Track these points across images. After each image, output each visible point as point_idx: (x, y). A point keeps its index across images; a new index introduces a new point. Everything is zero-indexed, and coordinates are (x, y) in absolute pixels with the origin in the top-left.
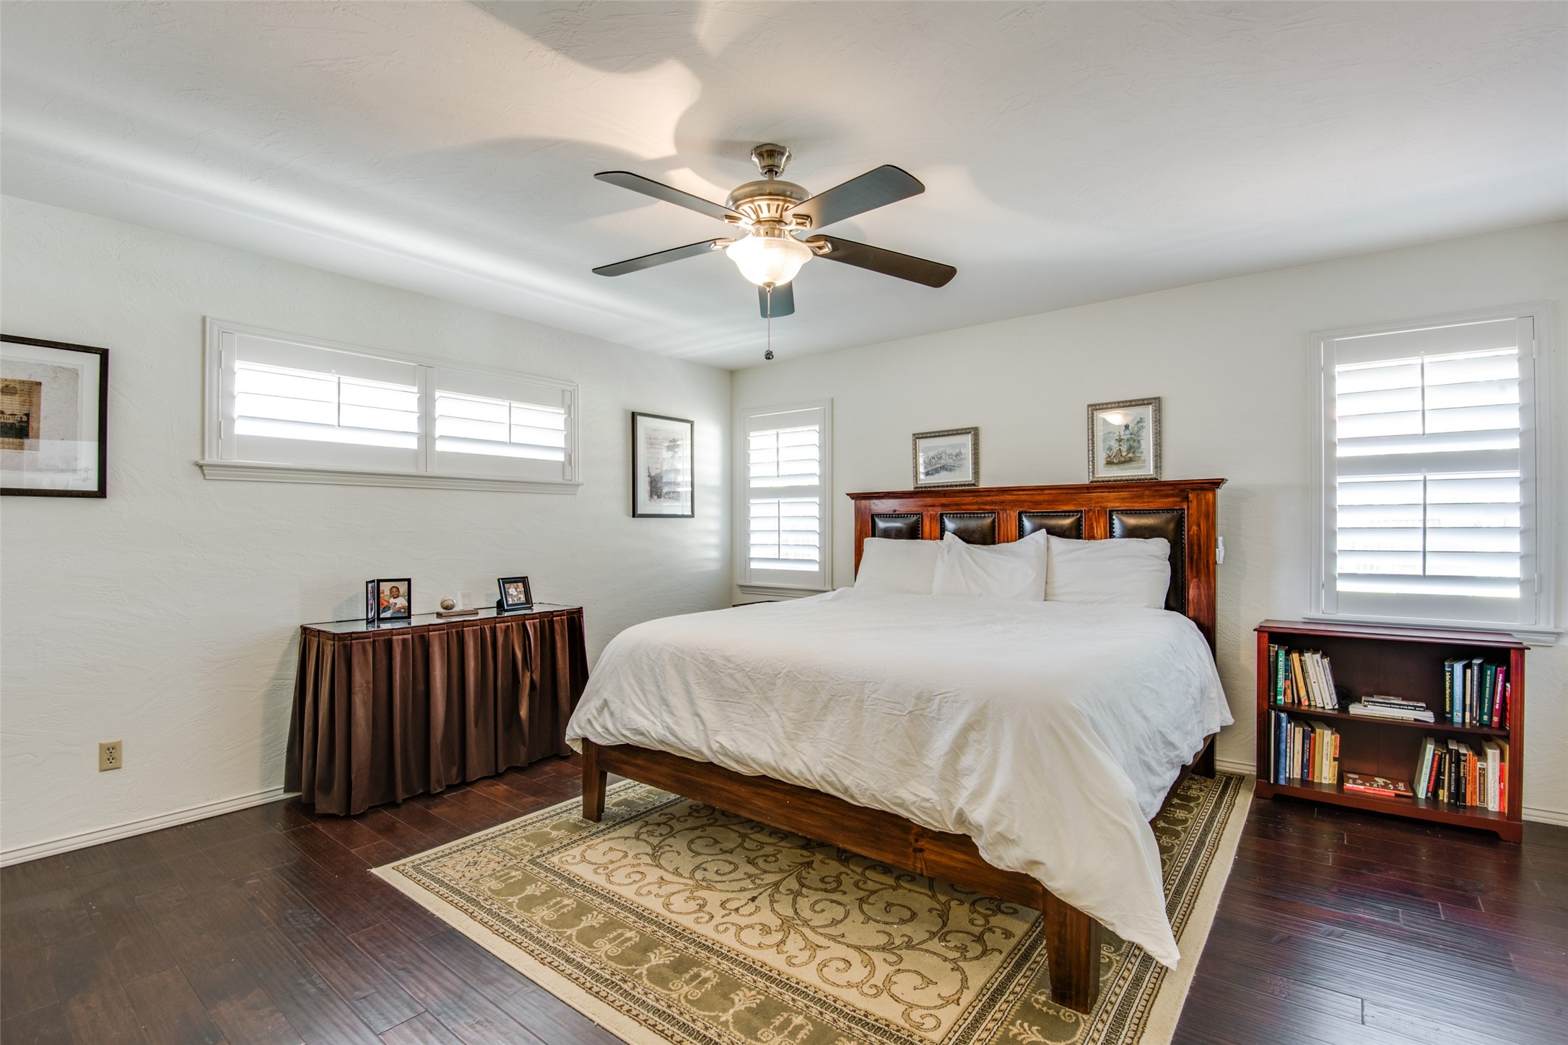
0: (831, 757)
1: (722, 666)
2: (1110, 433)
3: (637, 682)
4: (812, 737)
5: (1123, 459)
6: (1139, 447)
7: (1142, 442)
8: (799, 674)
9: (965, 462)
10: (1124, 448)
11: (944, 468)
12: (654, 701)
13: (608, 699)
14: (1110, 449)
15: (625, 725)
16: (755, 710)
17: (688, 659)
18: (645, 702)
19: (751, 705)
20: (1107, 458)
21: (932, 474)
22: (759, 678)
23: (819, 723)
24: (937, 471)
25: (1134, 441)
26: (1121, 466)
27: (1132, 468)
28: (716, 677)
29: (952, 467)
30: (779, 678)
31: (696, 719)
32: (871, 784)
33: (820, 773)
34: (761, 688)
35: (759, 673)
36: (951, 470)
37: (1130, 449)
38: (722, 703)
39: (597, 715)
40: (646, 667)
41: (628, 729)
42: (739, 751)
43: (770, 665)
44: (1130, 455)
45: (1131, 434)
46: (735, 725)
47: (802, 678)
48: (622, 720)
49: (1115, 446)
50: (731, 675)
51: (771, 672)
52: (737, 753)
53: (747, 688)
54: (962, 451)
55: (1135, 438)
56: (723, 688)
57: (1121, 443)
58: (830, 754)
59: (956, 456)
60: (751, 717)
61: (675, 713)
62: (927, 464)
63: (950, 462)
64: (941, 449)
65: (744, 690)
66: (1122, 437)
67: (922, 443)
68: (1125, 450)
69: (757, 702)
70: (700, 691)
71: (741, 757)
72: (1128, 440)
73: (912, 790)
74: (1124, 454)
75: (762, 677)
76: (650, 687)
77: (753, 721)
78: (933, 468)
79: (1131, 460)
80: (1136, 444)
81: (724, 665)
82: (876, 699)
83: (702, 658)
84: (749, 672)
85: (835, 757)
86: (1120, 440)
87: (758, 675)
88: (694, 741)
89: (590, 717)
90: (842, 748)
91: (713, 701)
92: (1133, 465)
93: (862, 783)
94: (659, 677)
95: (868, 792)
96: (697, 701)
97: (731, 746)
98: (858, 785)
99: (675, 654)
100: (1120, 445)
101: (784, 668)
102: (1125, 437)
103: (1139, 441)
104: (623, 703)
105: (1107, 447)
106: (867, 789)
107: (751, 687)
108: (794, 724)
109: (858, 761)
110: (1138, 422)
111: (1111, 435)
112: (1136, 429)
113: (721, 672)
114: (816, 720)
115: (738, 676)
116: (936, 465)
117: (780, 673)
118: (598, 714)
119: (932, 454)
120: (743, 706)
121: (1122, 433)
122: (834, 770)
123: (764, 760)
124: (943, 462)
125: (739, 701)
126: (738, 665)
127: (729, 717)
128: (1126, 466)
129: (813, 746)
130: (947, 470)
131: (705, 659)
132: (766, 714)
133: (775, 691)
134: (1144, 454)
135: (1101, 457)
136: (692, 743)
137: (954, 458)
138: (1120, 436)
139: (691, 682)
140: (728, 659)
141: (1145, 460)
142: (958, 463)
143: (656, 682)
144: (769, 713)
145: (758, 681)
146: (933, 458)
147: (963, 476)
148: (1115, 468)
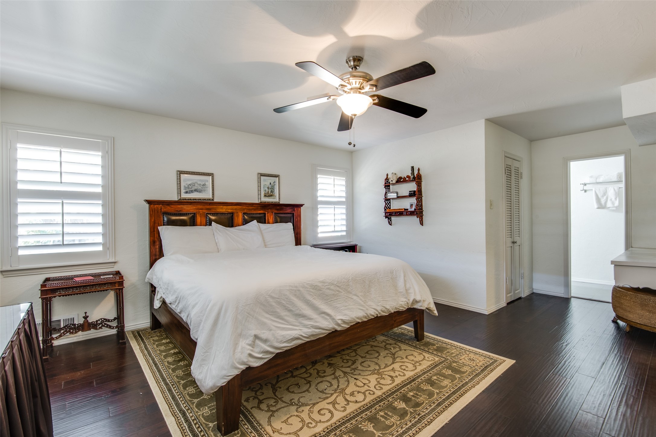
0: (380, 302)
1: (322, 286)
2: (265, 185)
3: (271, 315)
4: (369, 299)
5: (269, 195)
6: (274, 191)
7: (275, 189)
8: (356, 278)
9: (208, 189)
10: (270, 191)
11: (196, 190)
12: (291, 319)
13: (256, 333)
14: (265, 191)
15: (281, 341)
16: (346, 299)
17: (301, 289)
18: (286, 323)
19: (344, 297)
20: (264, 194)
21: (189, 193)
22: (342, 285)
23: (369, 293)
24: (192, 192)
25: (273, 189)
26: (269, 197)
27: (272, 198)
28: (322, 292)
29: (201, 191)
30: (350, 282)
31: (323, 315)
32: (394, 304)
33: (380, 309)
34: (345, 289)
35: (341, 283)
36: (200, 192)
37: (271, 191)
38: (329, 303)
39: (252, 349)
40: (274, 304)
41: (285, 342)
42: (350, 318)
43: (344, 278)
44: (271, 194)
45: (272, 186)
46: (342, 308)
47: (358, 279)
48: (278, 339)
49: (267, 189)
50: (328, 289)
51: (346, 281)
52: (350, 319)
53: (338, 291)
54: (206, 183)
55: (273, 188)
56: (327, 296)
57: (269, 189)
58: (380, 301)
59: (203, 186)
60: (346, 302)
61: (312, 318)
62: (185, 188)
63: (199, 188)
64: (195, 181)
65: (337, 293)
66: (269, 187)
67: (183, 176)
68: (270, 192)
69: (345, 295)
70: (317, 302)
71: (352, 319)
72: (271, 188)
73: (401, 301)
74: (270, 193)
75: (342, 284)
76: (284, 313)
77: (348, 303)
78: (190, 190)
79: (271, 196)
80: (273, 190)
81: (322, 285)
82: (382, 277)
83: (309, 286)
84: (337, 284)
85: (381, 301)
86: (268, 188)
87: (341, 284)
88: (329, 325)
89: (249, 352)
90: (381, 298)
91: (324, 304)
92: (272, 197)
93: (392, 305)
94: (287, 305)
95: (394, 307)
96: (319, 307)
97: (346, 317)
98: (391, 307)
99: (291, 290)
100: (268, 190)
101: (349, 277)
102: (270, 187)
103: (274, 189)
104: (271, 330)
105: (264, 190)
106: (393, 307)
107: (340, 290)
108: (363, 297)
109: (386, 299)
110: (274, 182)
111: (266, 186)
112: (273, 185)
113: (323, 289)
114: (368, 292)
115: (332, 287)
116: (191, 188)
117: (349, 280)
118: (253, 347)
119: (189, 183)
120: (340, 299)
121: (269, 186)
122: (383, 306)
123: (362, 315)
124: (195, 188)
125: (337, 298)
126: (330, 283)
127: (336, 307)
128: (270, 197)
129: (372, 302)
130: (198, 192)
131: (311, 286)
132: (351, 298)
133: (350, 287)
134: (275, 194)
135: (263, 194)
136: (329, 326)
137: (202, 186)
138: (268, 186)
139: (311, 299)
140: (323, 282)
141: (276, 196)
142: (204, 189)
143: (286, 309)
144: (352, 297)
145: (342, 286)
146: (190, 185)
147: (206, 195)
148: (267, 198)
